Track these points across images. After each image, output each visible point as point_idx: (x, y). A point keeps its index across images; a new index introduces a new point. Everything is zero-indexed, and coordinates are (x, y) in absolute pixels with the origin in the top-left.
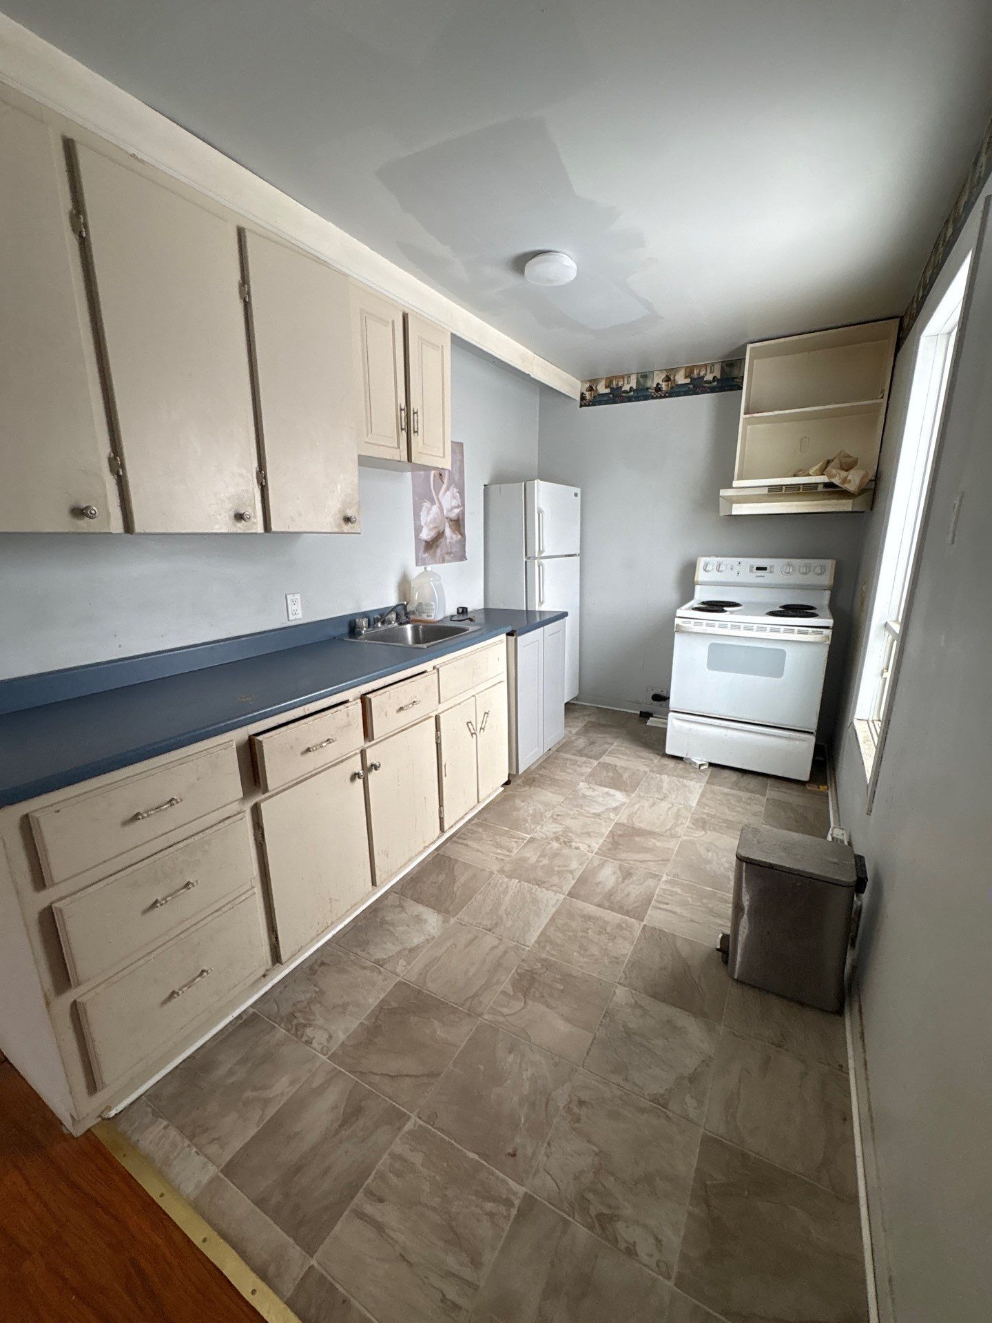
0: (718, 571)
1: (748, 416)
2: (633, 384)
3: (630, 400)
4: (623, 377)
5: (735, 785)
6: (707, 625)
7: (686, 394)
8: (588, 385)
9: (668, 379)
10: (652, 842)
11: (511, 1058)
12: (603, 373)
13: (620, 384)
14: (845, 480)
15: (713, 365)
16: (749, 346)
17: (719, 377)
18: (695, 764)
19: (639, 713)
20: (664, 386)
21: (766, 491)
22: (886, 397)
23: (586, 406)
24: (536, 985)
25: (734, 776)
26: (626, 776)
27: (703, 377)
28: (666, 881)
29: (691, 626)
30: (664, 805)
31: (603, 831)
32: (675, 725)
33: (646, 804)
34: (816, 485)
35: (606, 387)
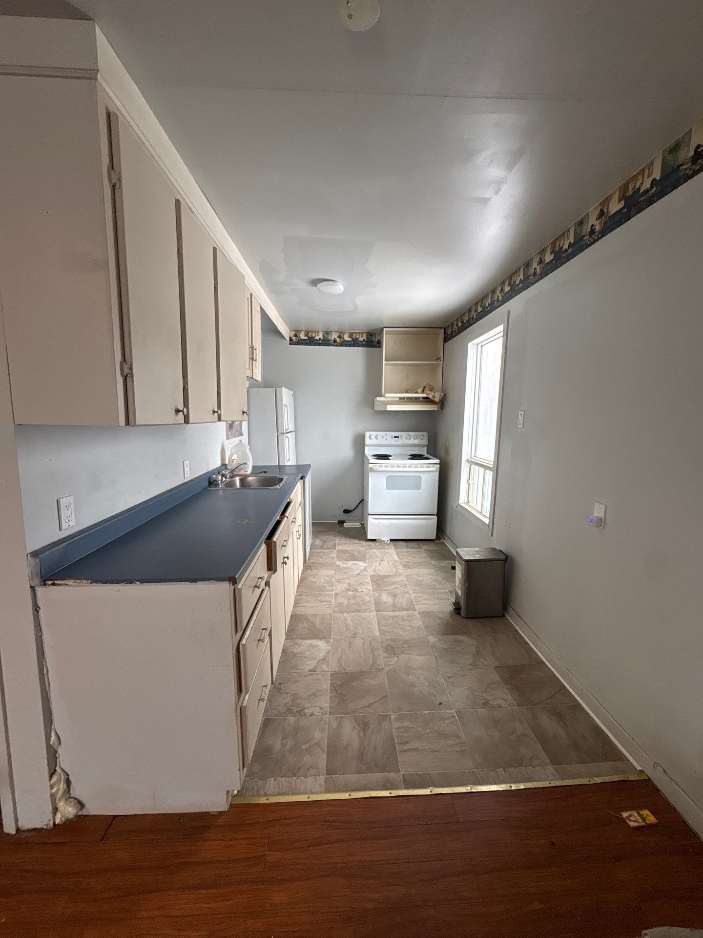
0: (377, 438)
1: (387, 362)
2: (321, 336)
3: (319, 345)
4: (315, 332)
5: (407, 547)
6: (385, 467)
7: (350, 346)
8: (294, 333)
9: (340, 337)
10: (393, 579)
11: (410, 677)
12: (303, 327)
13: (314, 335)
14: (434, 396)
15: (362, 333)
16: (385, 329)
17: (366, 339)
18: (384, 541)
19: (337, 522)
20: (338, 340)
21: (398, 399)
22: (442, 361)
23: (293, 344)
24: (396, 649)
25: (404, 544)
26: (356, 554)
27: (358, 339)
28: (412, 593)
29: (377, 467)
30: (385, 563)
31: (368, 580)
32: (372, 522)
33: (377, 564)
34: (418, 398)
35: (305, 336)
